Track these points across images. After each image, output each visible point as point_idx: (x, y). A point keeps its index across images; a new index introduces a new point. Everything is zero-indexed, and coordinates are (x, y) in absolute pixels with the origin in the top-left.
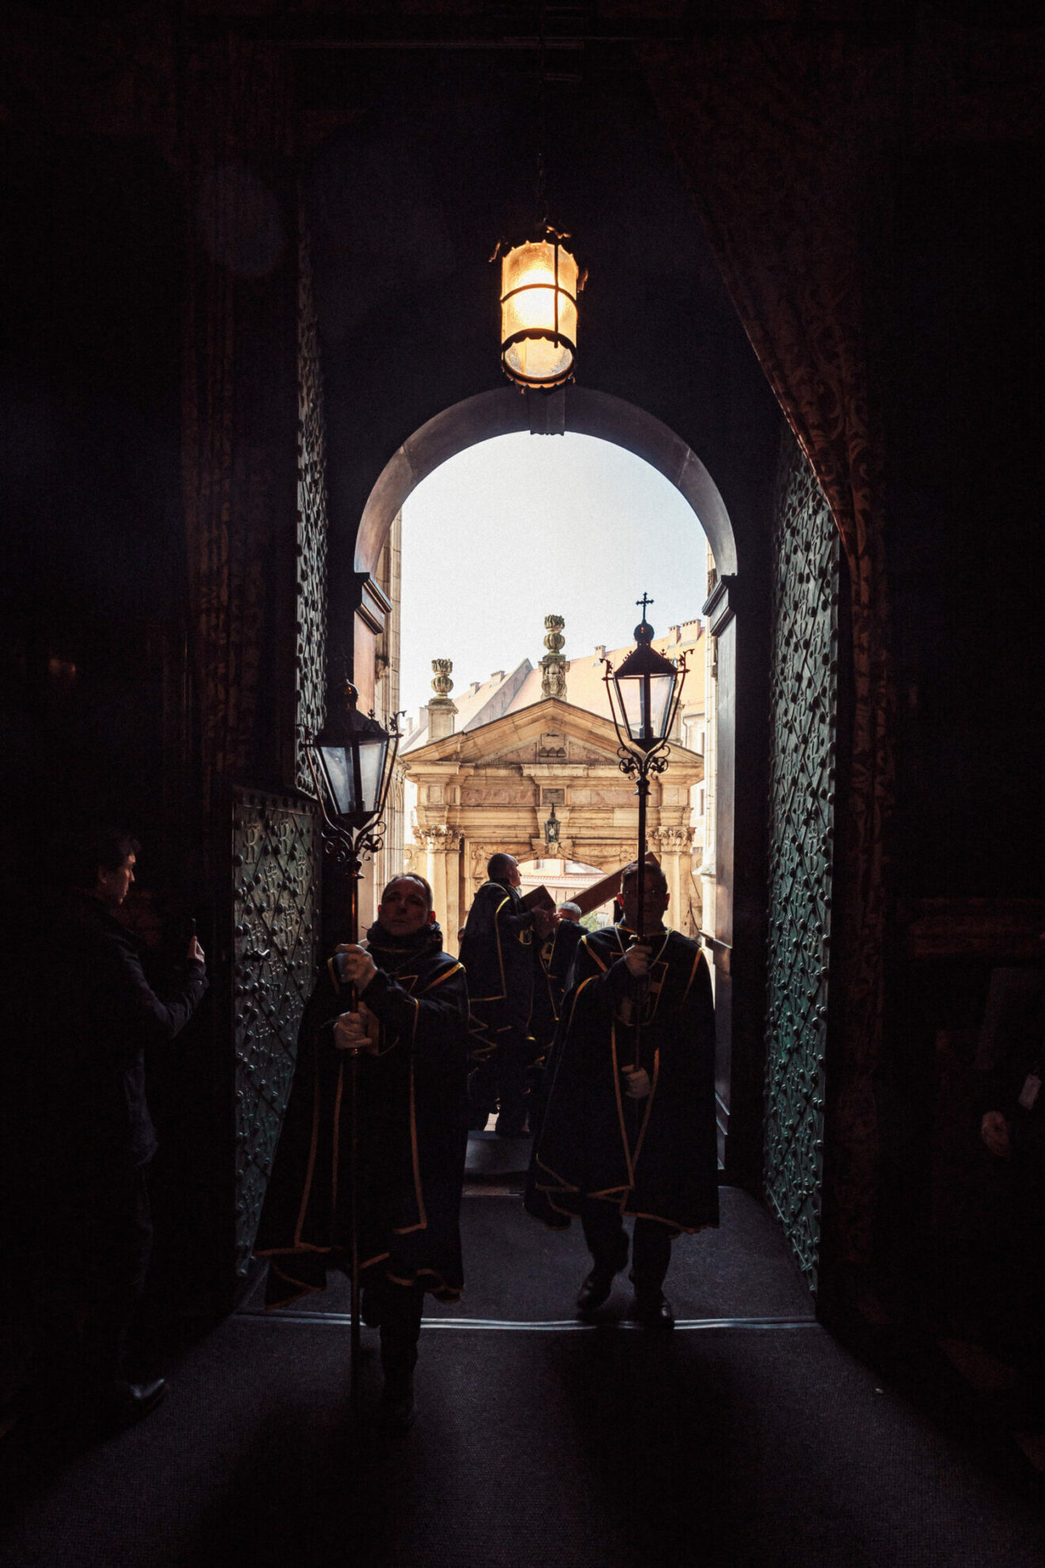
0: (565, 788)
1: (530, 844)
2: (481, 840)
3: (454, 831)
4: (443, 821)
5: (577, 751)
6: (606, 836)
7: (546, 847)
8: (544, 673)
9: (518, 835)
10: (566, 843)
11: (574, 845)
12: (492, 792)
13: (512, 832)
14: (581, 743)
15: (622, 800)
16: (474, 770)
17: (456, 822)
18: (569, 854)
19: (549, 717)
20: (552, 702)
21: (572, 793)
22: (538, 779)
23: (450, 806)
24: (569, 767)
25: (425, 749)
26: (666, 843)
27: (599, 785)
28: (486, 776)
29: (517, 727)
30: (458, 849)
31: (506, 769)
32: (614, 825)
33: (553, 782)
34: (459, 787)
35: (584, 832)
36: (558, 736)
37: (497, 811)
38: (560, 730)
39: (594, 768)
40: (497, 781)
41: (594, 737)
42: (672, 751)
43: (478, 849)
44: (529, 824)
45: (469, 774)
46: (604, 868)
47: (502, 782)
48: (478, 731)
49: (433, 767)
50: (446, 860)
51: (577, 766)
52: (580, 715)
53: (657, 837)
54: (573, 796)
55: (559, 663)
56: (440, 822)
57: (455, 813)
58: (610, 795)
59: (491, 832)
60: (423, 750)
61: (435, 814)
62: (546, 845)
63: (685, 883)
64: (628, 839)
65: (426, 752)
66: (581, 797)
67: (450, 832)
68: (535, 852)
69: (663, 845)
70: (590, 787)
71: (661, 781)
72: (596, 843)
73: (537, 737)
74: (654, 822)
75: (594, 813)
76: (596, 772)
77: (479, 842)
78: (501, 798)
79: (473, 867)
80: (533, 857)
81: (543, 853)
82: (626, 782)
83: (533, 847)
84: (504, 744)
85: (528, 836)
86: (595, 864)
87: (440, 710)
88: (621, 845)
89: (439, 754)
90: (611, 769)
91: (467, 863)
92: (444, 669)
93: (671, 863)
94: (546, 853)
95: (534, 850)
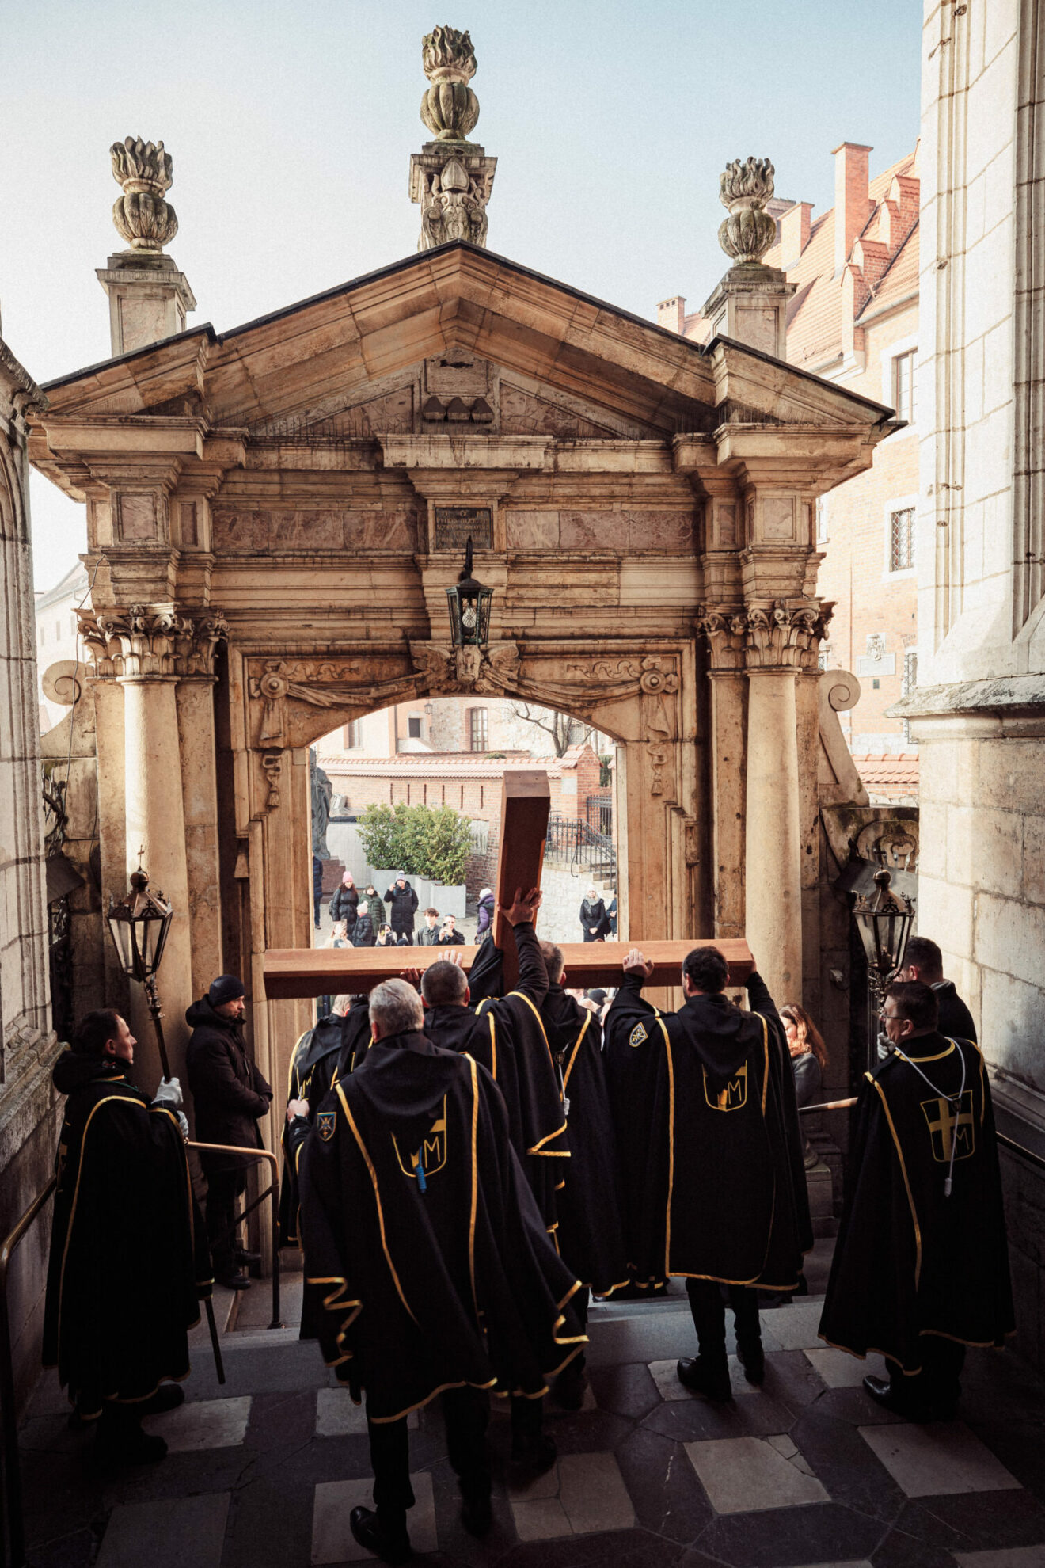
0: (495, 504)
1: (405, 655)
2: (271, 646)
3: (196, 623)
4: (165, 592)
5: (520, 409)
6: (603, 631)
7: (450, 662)
8: (429, 191)
9: (373, 633)
10: (500, 650)
11: (523, 654)
12: (299, 518)
13: (357, 625)
14: (531, 386)
15: (640, 538)
16: (246, 450)
17: (202, 598)
18: (509, 680)
19: (450, 303)
20: (458, 258)
21: (512, 519)
22: (425, 476)
23: (183, 553)
24: (507, 443)
25: (99, 375)
26: (766, 643)
27: (581, 497)
28: (282, 471)
29: (364, 330)
30: (212, 671)
31: (336, 450)
32: (623, 603)
33: (463, 489)
34: (205, 502)
35: (548, 623)
36: (468, 366)
37: (312, 570)
38: (475, 348)
39: (573, 450)
40: (310, 488)
41: (566, 369)
42: (787, 391)
43: (266, 672)
44: (401, 603)
45: (232, 459)
46: (600, 714)
47: (324, 488)
48: (254, 337)
49: (128, 433)
50: (178, 703)
51: (529, 438)
52: (535, 295)
53: (739, 631)
54: (514, 528)
55: (468, 159)
56: (157, 596)
57: (198, 573)
58: (607, 524)
59: (299, 624)
60: (92, 380)
61: (142, 574)
62: (449, 655)
63: (807, 749)
64: (659, 637)
65: (102, 386)
66: (534, 529)
67: (187, 624)
68: (420, 675)
69: (754, 648)
70: (557, 502)
71: (752, 477)
72: (580, 648)
73: (416, 369)
74: (726, 592)
75: (572, 571)
76: (577, 458)
77: (268, 653)
78: (323, 535)
79: (255, 722)
80: (415, 691)
81: (442, 677)
82: (650, 489)
83: (415, 663)
84: (326, 385)
85: (400, 633)
86: (578, 704)
87: (144, 285)
88: (642, 653)
89: (143, 395)
90: (616, 450)
91: (236, 710)
92: (148, 171)
93: (777, 696)
94: (449, 678)
95: (419, 671)
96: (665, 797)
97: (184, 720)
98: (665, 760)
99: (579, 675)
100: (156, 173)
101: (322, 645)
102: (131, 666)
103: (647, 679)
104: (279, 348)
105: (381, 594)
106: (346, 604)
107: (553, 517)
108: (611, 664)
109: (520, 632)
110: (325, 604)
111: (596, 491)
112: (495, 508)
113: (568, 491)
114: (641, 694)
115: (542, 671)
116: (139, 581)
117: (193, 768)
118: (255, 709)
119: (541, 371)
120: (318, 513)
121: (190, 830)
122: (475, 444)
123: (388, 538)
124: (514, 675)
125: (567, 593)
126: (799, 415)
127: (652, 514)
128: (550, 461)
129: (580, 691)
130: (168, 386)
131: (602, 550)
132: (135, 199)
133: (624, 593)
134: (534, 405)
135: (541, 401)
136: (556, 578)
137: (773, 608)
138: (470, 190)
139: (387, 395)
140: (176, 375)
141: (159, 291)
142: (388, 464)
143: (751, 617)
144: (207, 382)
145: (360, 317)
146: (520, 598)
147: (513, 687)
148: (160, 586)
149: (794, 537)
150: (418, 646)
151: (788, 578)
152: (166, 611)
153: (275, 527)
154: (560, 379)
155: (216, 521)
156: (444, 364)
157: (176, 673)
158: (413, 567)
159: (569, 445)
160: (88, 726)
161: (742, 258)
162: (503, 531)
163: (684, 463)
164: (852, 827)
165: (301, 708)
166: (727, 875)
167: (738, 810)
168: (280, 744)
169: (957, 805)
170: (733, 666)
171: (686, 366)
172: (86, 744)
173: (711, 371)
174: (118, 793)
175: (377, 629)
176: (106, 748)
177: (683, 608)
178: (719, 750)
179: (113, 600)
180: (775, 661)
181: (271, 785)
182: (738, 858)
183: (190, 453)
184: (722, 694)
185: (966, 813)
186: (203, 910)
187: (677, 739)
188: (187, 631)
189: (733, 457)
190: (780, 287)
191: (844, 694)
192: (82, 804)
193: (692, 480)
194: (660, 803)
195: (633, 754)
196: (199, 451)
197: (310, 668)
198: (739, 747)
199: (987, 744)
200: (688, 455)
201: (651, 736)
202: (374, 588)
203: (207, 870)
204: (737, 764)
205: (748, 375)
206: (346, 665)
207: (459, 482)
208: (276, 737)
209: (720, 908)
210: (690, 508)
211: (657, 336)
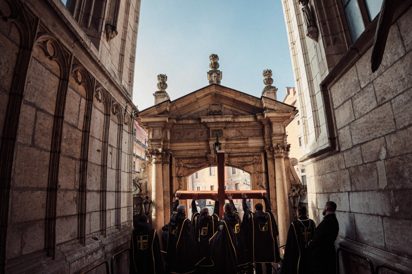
1: (206, 158)
2: (180, 156)
3: (166, 152)
5: (227, 111)
6: (245, 152)
8: (210, 77)
11: (229, 157)
13: (197, 152)
14: (229, 108)
15: (252, 134)
16: (176, 121)
17: (167, 148)
18: (227, 162)
19: (213, 94)
20: (214, 86)
21: (227, 131)
22: (209, 124)
23: (164, 140)
24: (224, 117)
25: (151, 109)
26: (277, 152)
27: (240, 127)
28: (183, 124)
29: (198, 99)
30: (169, 161)
31: (193, 120)
32: (249, 146)
33: (217, 126)
34: (169, 131)
35: (234, 150)
36: (218, 105)
37: (188, 142)
38: (219, 102)
39: (237, 118)
40: (188, 127)
41: (236, 104)
42: (276, 105)
43: (179, 162)
44: (205, 148)
45: (173, 122)
46: (245, 168)
47: (191, 127)
48: (178, 101)
49: (155, 118)
50: (162, 168)
51: (228, 116)
52: (228, 91)
53: (272, 150)
54: (227, 133)
55: (217, 72)
56: (159, 147)
57: (167, 143)
58: (245, 131)
59: (186, 152)
60: (149, 110)
61: (156, 143)
62: (214, 157)
63: (288, 173)
64: (256, 152)
65: (151, 111)
66: (231, 133)
67: (164, 153)
68: (209, 161)
69: (275, 153)
70: (235, 128)
71: (272, 121)
72: (240, 155)
73: (208, 106)
74: (269, 143)
75: (239, 140)
76: (238, 119)
77: (180, 158)
78: (191, 136)
79: (177, 171)
80: (208, 165)
81: (213, 161)
82: (253, 125)
83: (208, 159)
84: (192, 110)
85: (205, 154)
86: (241, 166)
87: (161, 96)
88: (253, 156)
89: (158, 112)
90: (246, 117)
91: (173, 169)
92: (163, 78)
93: (280, 162)
94: (215, 162)
95: (208, 161)
96: (260, 184)
97: (164, 171)
98: (259, 177)
99: (241, 160)
100: (164, 79)
101: (190, 156)
102: (154, 160)
103: (255, 161)
104: (182, 103)
105: (202, 146)
106: (195, 148)
107: (235, 131)
108: (246, 158)
109: (229, 153)
110: (191, 148)
111: (242, 125)
112: (223, 129)
113: (237, 126)
114: (253, 164)
115: (233, 160)
116: (156, 145)
117: (165, 180)
118: (177, 169)
119: (231, 105)
120: (190, 132)
121: (164, 192)
122: (218, 117)
123: (203, 136)
124: (228, 161)
125: (238, 145)
126: (279, 109)
127: (254, 129)
128: (233, 120)
129: (241, 164)
130: (162, 110)
131: (244, 136)
132: (160, 83)
133: (249, 144)
134: (230, 111)
135: (231, 110)
136: (235, 142)
137: (278, 145)
138: (217, 77)
139: (203, 111)
140: (164, 108)
141: (163, 96)
142: (202, 122)
143: (273, 147)
144: (169, 110)
145: (197, 97)
146: (229, 146)
147: (227, 163)
148: (159, 145)
149: (281, 132)
150: (208, 155)
151: (281, 139)
152: (160, 150)
153: (182, 134)
154: (235, 106)
155: (171, 134)
156: (213, 105)
157: (162, 162)
158: (207, 141)
159: (236, 117)
160: (146, 173)
161: (267, 85)
162: (225, 134)
163: (258, 119)
164: (299, 189)
165: (186, 168)
166: (273, 200)
167: (274, 186)
168: (182, 175)
169: (312, 177)
170: (271, 157)
171: (257, 102)
172: (146, 176)
173: (262, 102)
174: (151, 185)
175: (201, 153)
176: (149, 176)
177: (261, 147)
178: (270, 174)
179: (151, 148)
180: (279, 155)
181: (180, 183)
182: (275, 196)
183: (165, 121)
184: (270, 163)
185: (313, 178)
186: (166, 208)
187: (261, 172)
188: (164, 154)
189: (267, 117)
190: (274, 89)
191: (295, 163)
192: (145, 188)
193: (260, 122)
194: (258, 186)
195: (253, 176)
196: (167, 121)
197: (188, 161)
198: (274, 173)
199: (315, 163)
200: (259, 117)
201: (256, 172)
202: (200, 145)
203: (167, 200)
204: (274, 177)
205: (269, 103)
206: (194, 160)
207: (216, 125)
208: (181, 174)
209: (272, 207)
210: (261, 128)
211: (251, 97)
